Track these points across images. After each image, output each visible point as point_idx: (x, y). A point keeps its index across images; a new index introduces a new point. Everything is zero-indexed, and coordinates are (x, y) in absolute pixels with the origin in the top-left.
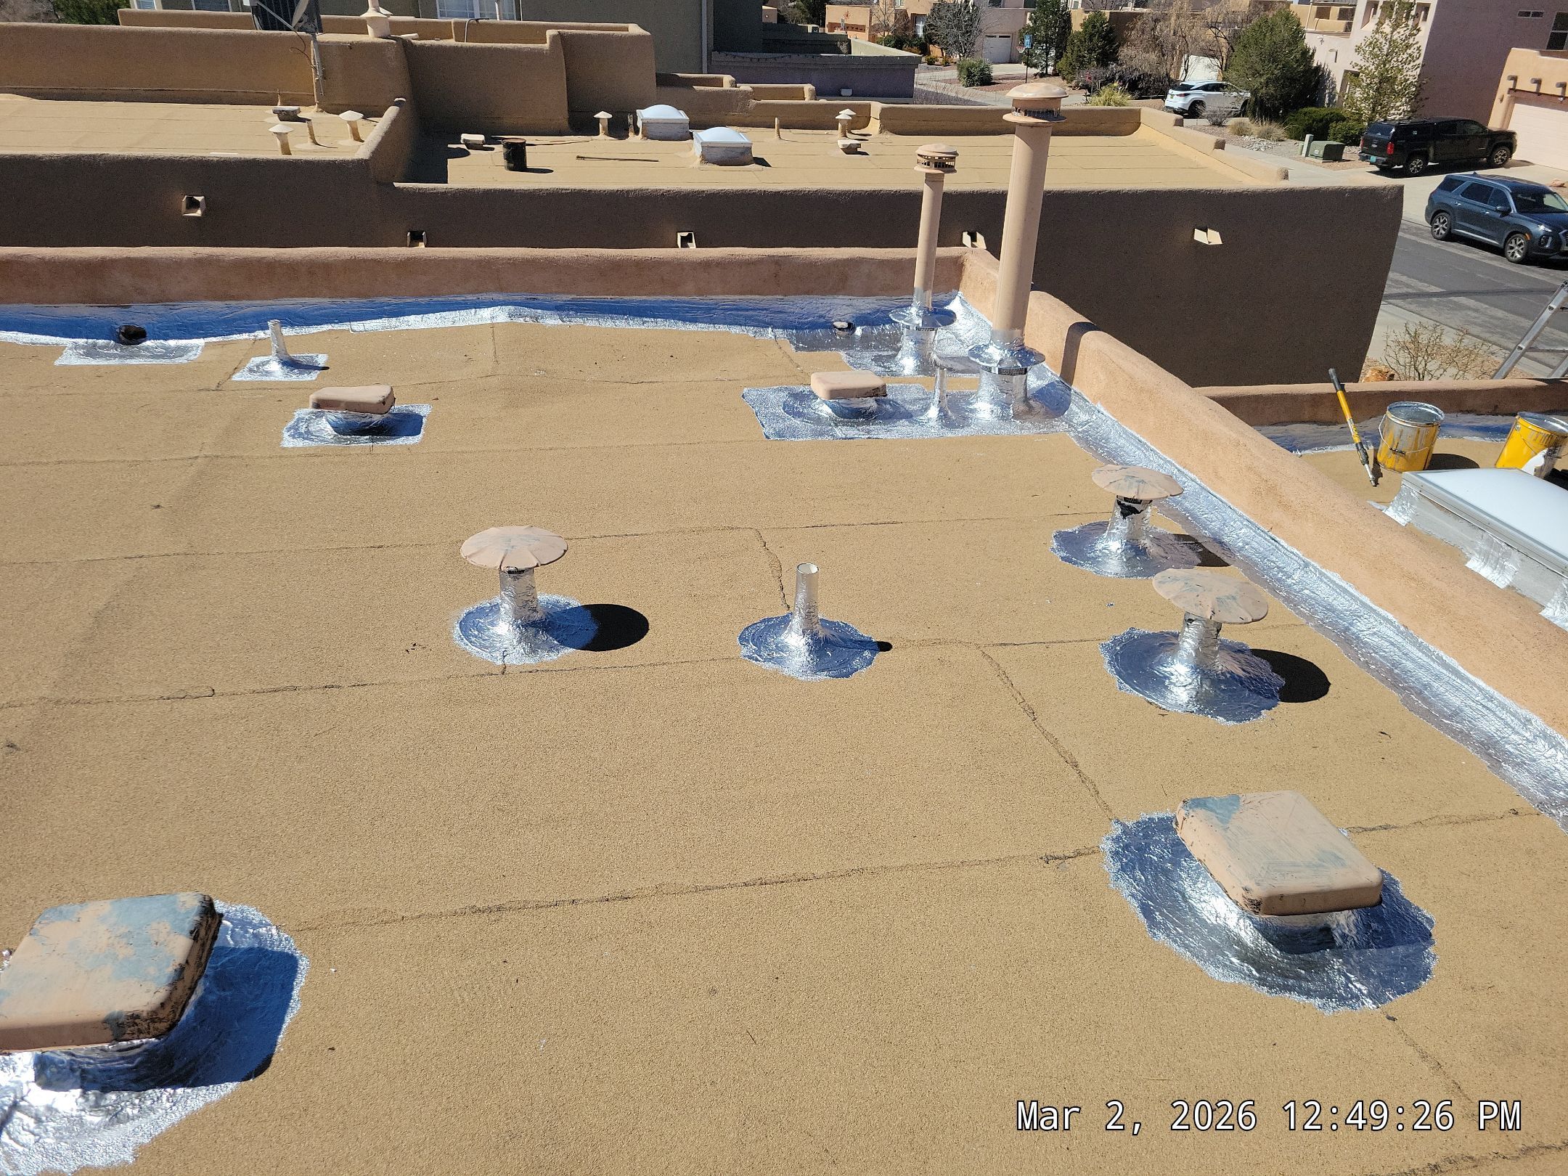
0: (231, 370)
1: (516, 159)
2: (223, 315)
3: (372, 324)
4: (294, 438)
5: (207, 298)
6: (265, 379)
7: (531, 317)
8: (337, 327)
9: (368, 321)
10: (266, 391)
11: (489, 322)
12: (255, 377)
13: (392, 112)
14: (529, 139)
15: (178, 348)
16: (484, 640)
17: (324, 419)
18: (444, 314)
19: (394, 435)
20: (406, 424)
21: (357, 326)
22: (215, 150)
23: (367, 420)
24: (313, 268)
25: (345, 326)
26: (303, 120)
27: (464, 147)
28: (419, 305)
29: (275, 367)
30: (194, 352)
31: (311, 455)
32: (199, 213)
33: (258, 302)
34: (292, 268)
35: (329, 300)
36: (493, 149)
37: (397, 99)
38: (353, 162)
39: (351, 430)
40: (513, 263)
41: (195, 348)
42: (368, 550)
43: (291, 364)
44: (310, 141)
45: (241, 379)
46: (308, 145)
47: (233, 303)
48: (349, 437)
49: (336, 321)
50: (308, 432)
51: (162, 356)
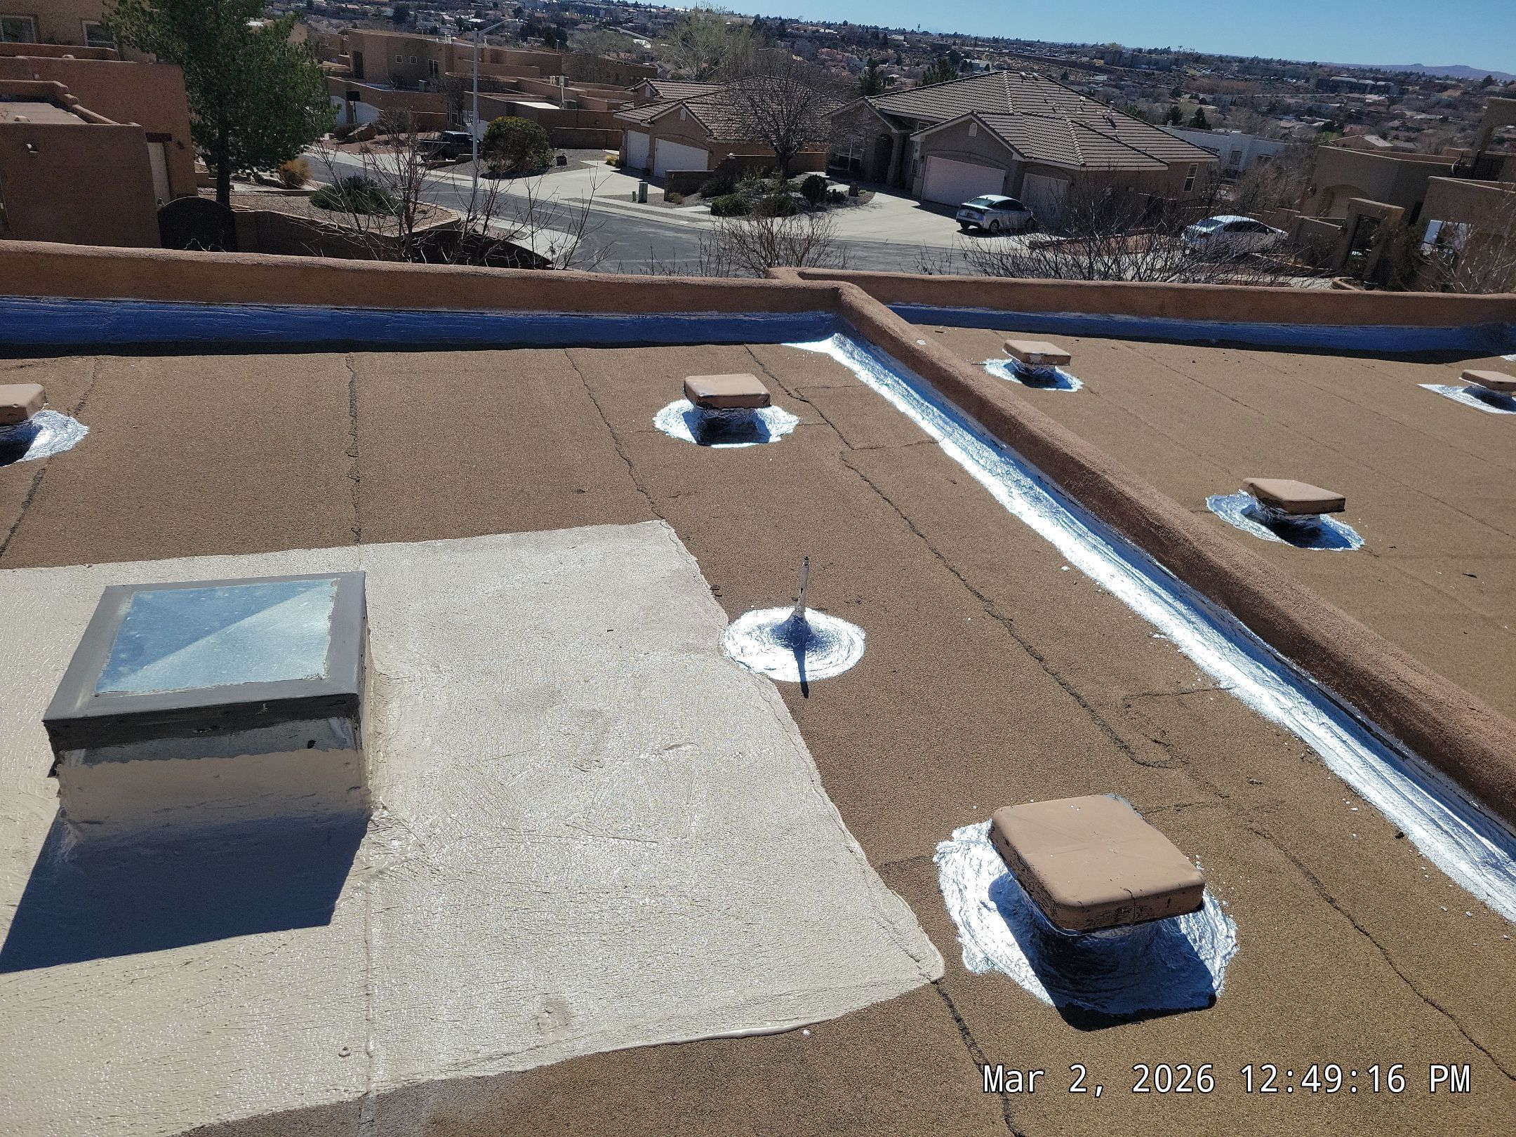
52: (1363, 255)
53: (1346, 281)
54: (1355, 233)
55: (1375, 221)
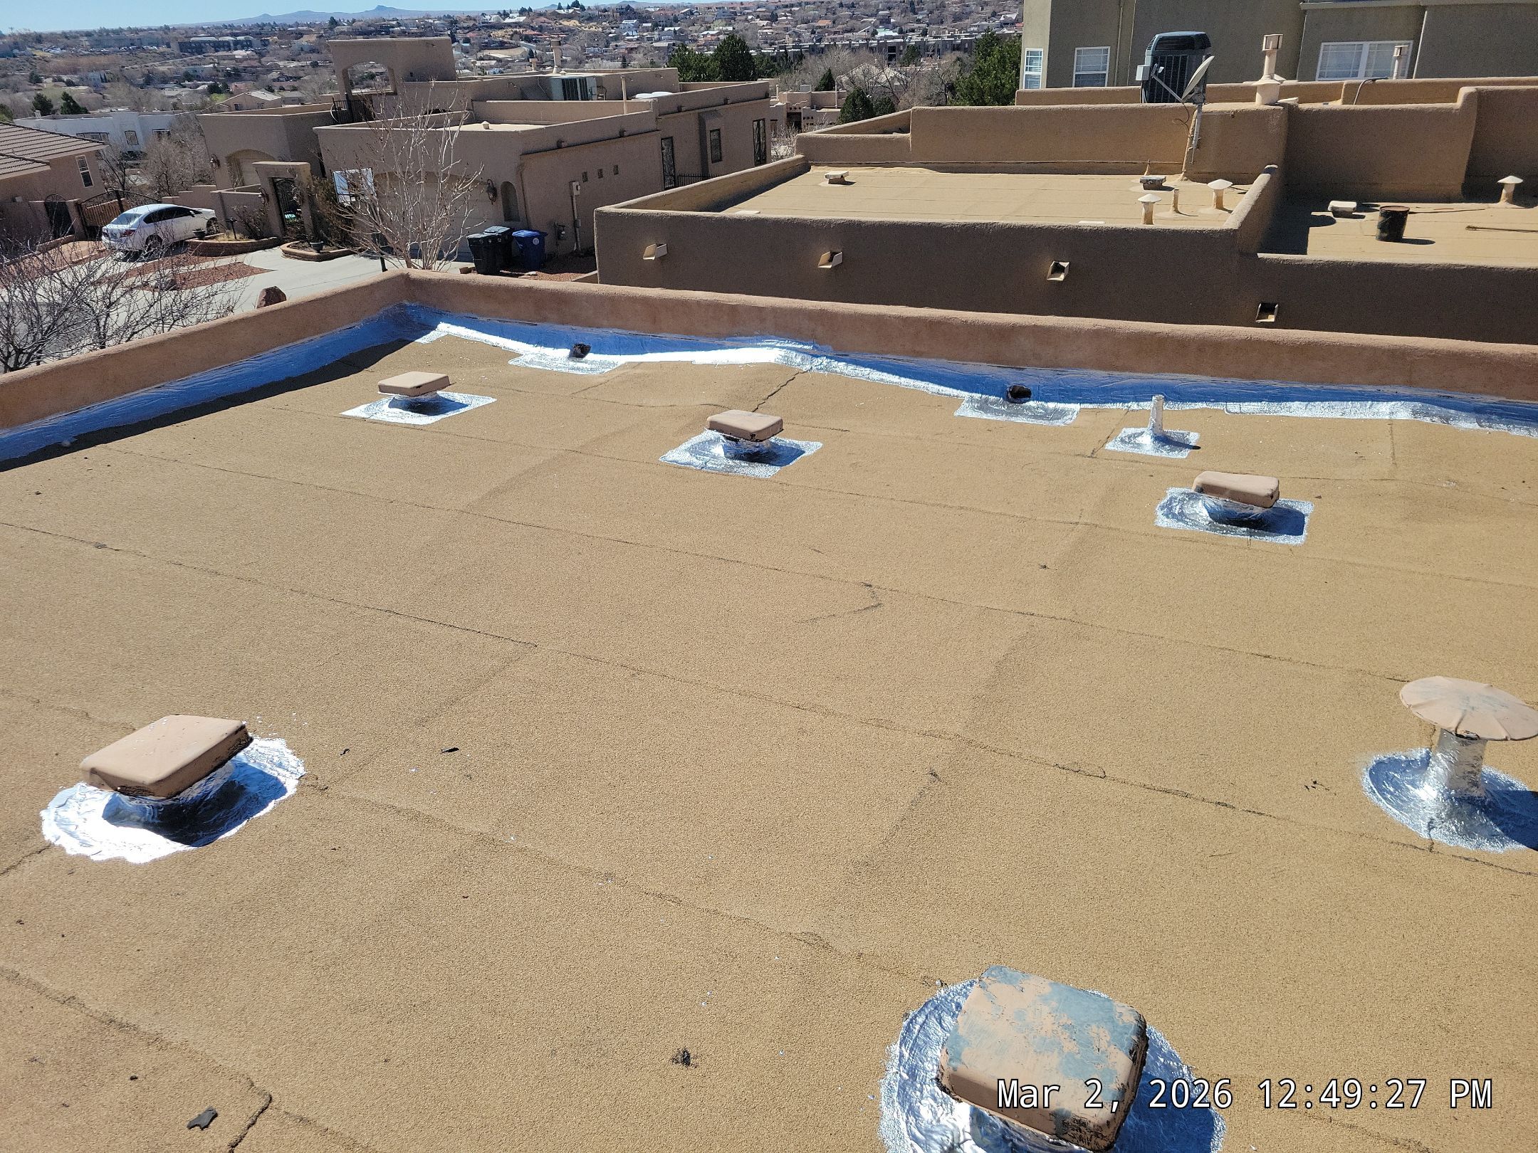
0: (1104, 439)
1: (1393, 228)
2: (1103, 384)
3: (1249, 407)
4: (1168, 517)
5: (1092, 367)
6: (1136, 451)
7: (1441, 417)
8: (1212, 406)
9: (1246, 404)
10: (1138, 464)
11: (1387, 417)
12: (1128, 449)
13: (1263, 179)
14: (1412, 206)
15: (1055, 410)
16: (1402, 801)
17: (1200, 503)
18: (1333, 403)
19: (1274, 532)
20: (1286, 522)
21: (1233, 407)
22: (1083, 218)
23: (1248, 511)
24: (1203, 345)
25: (1220, 406)
26: (1169, 189)
27: (1330, 214)
28: (1307, 391)
29: (1147, 440)
30: (1070, 416)
31: (1185, 539)
32: (1062, 277)
33: (1139, 374)
34: (1182, 343)
35: (1211, 378)
36: (1363, 217)
37: (1268, 166)
38: (1221, 231)
39: (1226, 519)
40: (1434, 356)
41: (1071, 413)
42: (1252, 656)
43: (1163, 440)
44: (1172, 209)
45: (1113, 448)
46: (1170, 213)
47: (1116, 373)
48: (1225, 526)
49: (1212, 400)
50: (1182, 514)
51: (1041, 417)
52: (298, 217)
53: (294, 247)
54: (277, 196)
55: (289, 182)
